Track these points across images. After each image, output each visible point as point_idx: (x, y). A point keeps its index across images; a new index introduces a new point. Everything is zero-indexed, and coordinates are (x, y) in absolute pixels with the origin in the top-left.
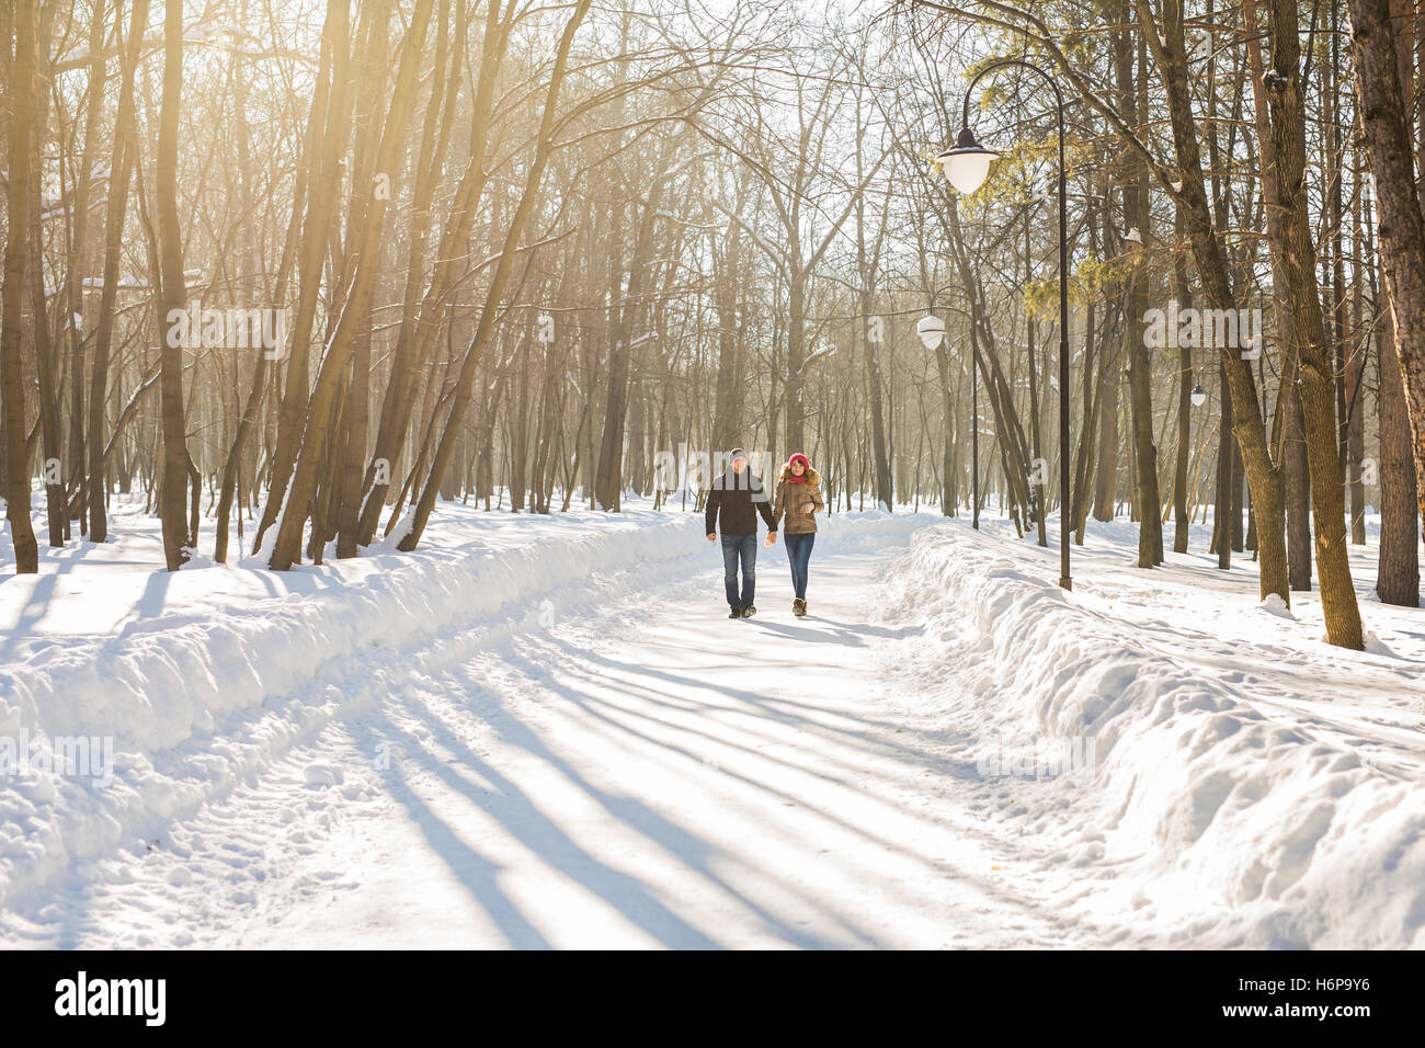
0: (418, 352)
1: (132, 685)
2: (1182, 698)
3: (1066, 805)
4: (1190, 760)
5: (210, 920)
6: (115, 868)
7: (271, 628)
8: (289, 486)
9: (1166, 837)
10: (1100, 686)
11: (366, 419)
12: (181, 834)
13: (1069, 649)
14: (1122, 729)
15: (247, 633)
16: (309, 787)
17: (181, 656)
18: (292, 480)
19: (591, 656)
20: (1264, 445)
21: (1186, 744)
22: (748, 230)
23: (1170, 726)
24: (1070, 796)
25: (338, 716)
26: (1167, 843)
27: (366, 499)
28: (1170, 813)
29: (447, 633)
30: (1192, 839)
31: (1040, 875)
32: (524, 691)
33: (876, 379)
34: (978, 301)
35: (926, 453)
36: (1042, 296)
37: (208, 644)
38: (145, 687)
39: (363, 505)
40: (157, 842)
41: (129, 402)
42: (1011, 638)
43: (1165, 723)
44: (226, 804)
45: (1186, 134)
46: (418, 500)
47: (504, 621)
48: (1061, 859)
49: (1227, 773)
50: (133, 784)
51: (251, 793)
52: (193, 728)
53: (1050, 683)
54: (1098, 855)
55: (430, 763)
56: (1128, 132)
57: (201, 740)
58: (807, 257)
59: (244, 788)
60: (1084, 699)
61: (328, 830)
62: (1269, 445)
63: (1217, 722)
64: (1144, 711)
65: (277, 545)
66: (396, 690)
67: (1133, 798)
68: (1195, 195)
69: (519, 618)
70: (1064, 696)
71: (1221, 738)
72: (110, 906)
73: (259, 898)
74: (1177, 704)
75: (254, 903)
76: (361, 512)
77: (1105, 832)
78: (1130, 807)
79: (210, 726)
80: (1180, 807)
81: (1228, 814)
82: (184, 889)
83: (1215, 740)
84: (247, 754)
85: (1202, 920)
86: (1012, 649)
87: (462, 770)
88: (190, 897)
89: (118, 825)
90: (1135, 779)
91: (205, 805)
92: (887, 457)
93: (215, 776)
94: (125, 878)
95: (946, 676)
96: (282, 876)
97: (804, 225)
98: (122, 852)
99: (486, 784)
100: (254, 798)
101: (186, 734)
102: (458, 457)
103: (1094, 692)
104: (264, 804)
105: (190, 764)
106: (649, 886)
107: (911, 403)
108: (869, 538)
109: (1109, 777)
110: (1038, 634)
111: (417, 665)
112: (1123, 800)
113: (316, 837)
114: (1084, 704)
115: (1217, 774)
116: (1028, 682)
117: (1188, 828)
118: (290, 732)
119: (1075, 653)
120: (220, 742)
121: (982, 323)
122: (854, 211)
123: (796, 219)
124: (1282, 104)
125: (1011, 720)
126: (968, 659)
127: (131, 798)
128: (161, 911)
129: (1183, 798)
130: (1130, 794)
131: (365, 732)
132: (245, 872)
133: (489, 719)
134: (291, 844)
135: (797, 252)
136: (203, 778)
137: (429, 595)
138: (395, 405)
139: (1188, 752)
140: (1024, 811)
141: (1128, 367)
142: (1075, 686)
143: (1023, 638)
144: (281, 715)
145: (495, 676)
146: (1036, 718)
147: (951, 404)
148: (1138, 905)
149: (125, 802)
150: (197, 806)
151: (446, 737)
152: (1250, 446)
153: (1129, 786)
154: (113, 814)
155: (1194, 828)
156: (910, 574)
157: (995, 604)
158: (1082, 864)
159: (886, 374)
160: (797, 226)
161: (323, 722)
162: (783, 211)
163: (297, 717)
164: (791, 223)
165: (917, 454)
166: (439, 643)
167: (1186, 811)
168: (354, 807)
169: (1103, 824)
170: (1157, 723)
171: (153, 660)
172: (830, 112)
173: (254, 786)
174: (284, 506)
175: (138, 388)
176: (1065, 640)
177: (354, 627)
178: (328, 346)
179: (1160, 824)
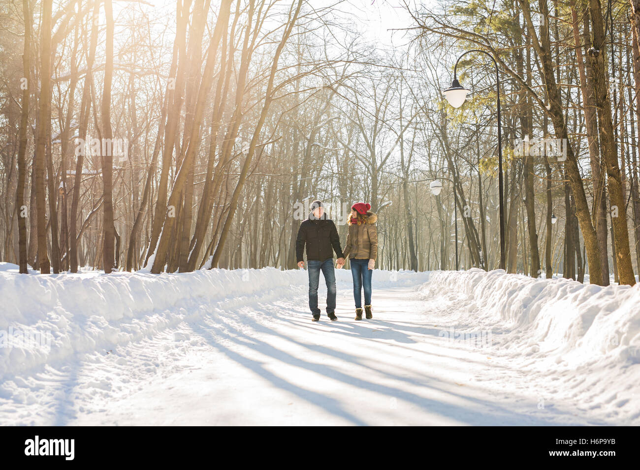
0: (213, 190)
1: (98, 292)
2: (571, 287)
3: (518, 338)
4: (578, 305)
5: (136, 377)
6: (93, 357)
7: (156, 282)
8: (160, 238)
9: (569, 337)
10: (530, 292)
11: (191, 217)
12: (120, 349)
13: (513, 284)
14: (542, 305)
15: (146, 282)
16: (176, 341)
17: (118, 285)
18: (161, 235)
19: (293, 310)
20: (590, 221)
21: (576, 300)
22: (353, 152)
23: (566, 298)
24: (520, 335)
25: (185, 320)
26: (570, 340)
27: (191, 253)
28: (571, 326)
29: (231, 297)
30: (582, 335)
31: (510, 360)
32: (264, 318)
33: (410, 217)
34: (456, 175)
35: (432, 251)
36: (486, 165)
37: (129, 284)
38: (103, 294)
39: (190, 255)
40: (111, 351)
41: (86, 218)
42: (484, 289)
43: (563, 298)
44: (140, 344)
45: (552, 84)
46: (214, 253)
47: (254, 296)
48: (519, 355)
49: (597, 306)
50: (100, 328)
51: (150, 341)
52: (124, 314)
53: (505, 298)
54: (537, 350)
55: (226, 337)
56: (526, 85)
57: (127, 319)
58: (379, 163)
59: (146, 339)
60: (523, 298)
61: (185, 353)
62: (592, 221)
63: (590, 288)
64: (552, 297)
65: (154, 263)
66: (209, 314)
67: (550, 328)
68: (556, 111)
69: (260, 296)
70: (512, 300)
71: (592, 294)
72: (92, 370)
73: (157, 371)
74: (568, 290)
75: (155, 373)
76: (189, 258)
77: (538, 343)
78: (549, 332)
79: (131, 315)
80: (576, 323)
81: (600, 318)
82: (124, 366)
83: (590, 296)
84: (147, 326)
85: (592, 361)
86: (484, 293)
87: (241, 339)
88: (126, 369)
89: (94, 342)
90: (551, 320)
91: (130, 342)
92: (415, 250)
93: (135, 333)
94: (98, 361)
95: (453, 311)
96: (166, 366)
97: (377, 149)
98: (96, 352)
99: (252, 342)
100: (151, 343)
101: (121, 316)
102: (227, 253)
103: (527, 295)
104: (156, 345)
105: (123, 327)
106: (332, 366)
107: (425, 228)
108: (409, 281)
109: (538, 324)
110: (497, 285)
111: (218, 307)
112: (546, 330)
113: (180, 356)
114: (523, 300)
115: (592, 307)
116: (494, 302)
117: (580, 330)
118: (166, 323)
119: (517, 284)
120: (136, 321)
121: (458, 184)
122: (399, 144)
123: (374, 147)
124: (597, 61)
125: (487, 318)
126: (463, 304)
127: (99, 333)
128: (115, 372)
129: (576, 319)
130: (549, 327)
131: (197, 326)
132: (150, 363)
133: (251, 326)
134: (169, 356)
135: (374, 161)
136: (129, 333)
137: (222, 281)
138: (204, 211)
139: (577, 302)
140: (499, 343)
141: (524, 198)
142: (518, 295)
143: (489, 288)
144: (161, 315)
145: (253, 314)
146: (499, 314)
147: (443, 226)
148: (559, 362)
149: (97, 334)
150: (127, 342)
151: (232, 330)
152: (583, 221)
153: (548, 323)
154: (92, 337)
155: (583, 330)
156: (431, 286)
157: (475, 281)
158: (529, 355)
159: (414, 215)
160: (374, 149)
161: (179, 321)
162: (368, 143)
163: (168, 317)
164: (371, 147)
165: (427, 252)
166: (226, 300)
167: (578, 324)
168: (195, 348)
169: (538, 340)
170: (559, 299)
171: (106, 284)
172: (388, 101)
173: (151, 339)
174: (157, 246)
175: (91, 212)
176: (510, 281)
177: (191, 288)
178: (177, 176)
179: (566, 332)
